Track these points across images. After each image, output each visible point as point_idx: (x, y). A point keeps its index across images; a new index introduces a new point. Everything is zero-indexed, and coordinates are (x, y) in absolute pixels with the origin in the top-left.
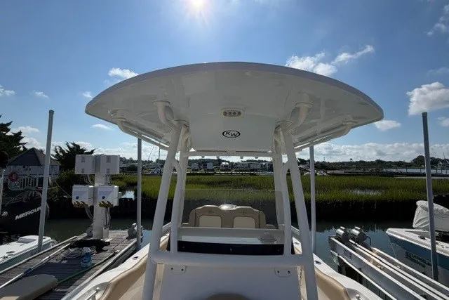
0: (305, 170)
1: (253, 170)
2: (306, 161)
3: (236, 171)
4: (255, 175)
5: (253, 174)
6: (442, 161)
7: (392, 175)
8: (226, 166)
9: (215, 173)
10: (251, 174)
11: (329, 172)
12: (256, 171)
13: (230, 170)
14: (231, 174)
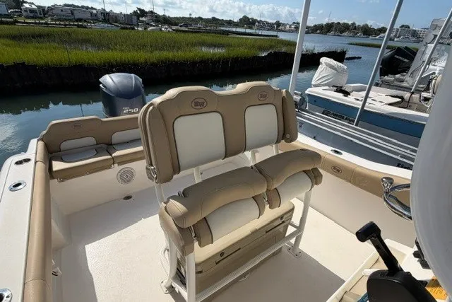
0: (148, 24)
1: (80, 20)
2: (147, 13)
3: (52, 20)
4: (85, 27)
5: (81, 26)
6: (259, 22)
7: (228, 33)
8: (32, 11)
9: (16, 22)
10: (78, 26)
11: (174, 28)
12: (85, 21)
13: (41, 18)
14: (46, 23)
